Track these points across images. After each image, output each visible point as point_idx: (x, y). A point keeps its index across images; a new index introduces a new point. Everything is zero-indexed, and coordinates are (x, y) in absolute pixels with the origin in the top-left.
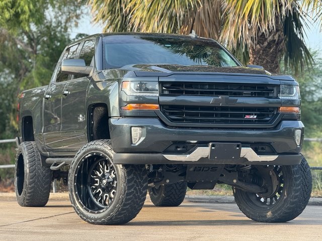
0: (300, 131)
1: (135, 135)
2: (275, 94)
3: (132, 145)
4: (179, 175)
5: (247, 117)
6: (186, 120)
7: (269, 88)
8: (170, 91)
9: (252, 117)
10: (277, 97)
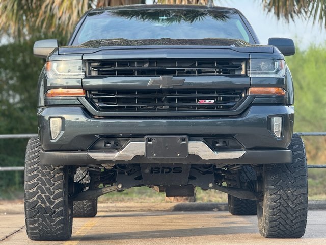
0: (280, 119)
1: (54, 129)
2: (243, 72)
3: (51, 141)
4: (136, 179)
5: (201, 101)
6: (119, 108)
7: (234, 63)
8: (99, 71)
9: (207, 101)
10: (246, 75)
